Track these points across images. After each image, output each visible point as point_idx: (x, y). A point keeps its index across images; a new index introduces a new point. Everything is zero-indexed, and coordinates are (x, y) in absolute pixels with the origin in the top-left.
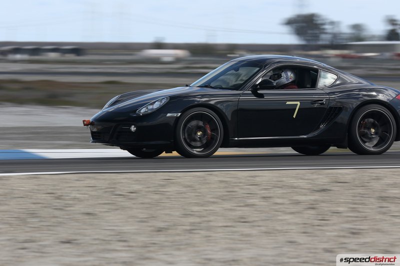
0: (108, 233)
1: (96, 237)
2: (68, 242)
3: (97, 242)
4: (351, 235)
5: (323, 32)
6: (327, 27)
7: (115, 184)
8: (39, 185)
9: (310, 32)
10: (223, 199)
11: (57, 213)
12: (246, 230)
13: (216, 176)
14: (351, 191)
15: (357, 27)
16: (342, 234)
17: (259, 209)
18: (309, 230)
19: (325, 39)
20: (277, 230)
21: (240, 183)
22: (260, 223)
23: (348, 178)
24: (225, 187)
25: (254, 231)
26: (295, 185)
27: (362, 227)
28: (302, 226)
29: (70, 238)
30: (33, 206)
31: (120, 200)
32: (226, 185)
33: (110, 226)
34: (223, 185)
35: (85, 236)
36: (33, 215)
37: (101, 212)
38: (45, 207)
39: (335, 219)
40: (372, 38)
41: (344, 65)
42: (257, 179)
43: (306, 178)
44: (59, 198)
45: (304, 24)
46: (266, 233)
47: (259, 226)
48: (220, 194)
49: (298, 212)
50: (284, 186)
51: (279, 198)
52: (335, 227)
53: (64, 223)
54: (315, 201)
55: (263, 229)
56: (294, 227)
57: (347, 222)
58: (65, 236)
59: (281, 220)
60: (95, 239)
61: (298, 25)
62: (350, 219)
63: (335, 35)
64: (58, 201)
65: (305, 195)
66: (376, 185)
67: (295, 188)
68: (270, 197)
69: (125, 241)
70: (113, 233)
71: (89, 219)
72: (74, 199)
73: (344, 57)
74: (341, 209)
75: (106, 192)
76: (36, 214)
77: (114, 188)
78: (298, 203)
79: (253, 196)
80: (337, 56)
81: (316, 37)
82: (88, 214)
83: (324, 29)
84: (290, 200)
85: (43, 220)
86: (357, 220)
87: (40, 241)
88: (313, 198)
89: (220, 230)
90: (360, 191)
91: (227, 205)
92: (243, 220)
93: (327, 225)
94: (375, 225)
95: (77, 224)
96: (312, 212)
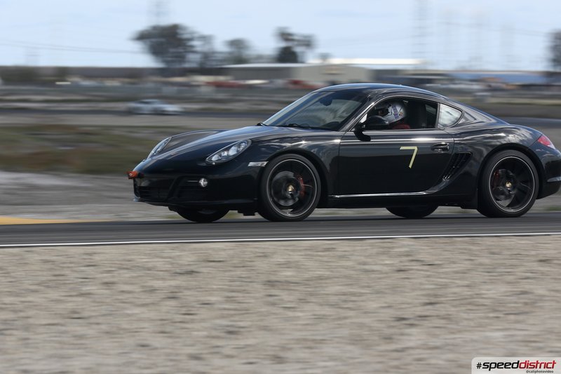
4: (228, 336)
5: (191, 50)
6: (195, 43)
9: (172, 50)
10: (47, 285)
12: (80, 330)
13: (38, 253)
14: (227, 274)
15: (237, 44)
16: (214, 333)
17: (98, 300)
18: (168, 329)
19: (193, 60)
20: (124, 329)
21: (71, 263)
22: (100, 320)
23: (222, 255)
24: (51, 269)
25: (90, 331)
26: (150, 265)
27: (241, 324)
28: (159, 322)
32: (53, 266)
34: (48, 266)
39: (204, 313)
40: (259, 58)
41: (221, 96)
42: (97, 258)
43: (165, 255)
45: (163, 40)
46: (107, 333)
47: (98, 324)
48: (44, 278)
49: (153, 304)
50: (135, 267)
51: (126, 283)
52: (203, 324)
54: (176, 287)
55: (104, 327)
56: (146, 325)
57: (223, 317)
59: (129, 315)
61: (154, 40)
62: (226, 312)
63: (207, 56)
65: (163, 279)
66: (261, 265)
67: (149, 269)
68: (113, 283)
73: (218, 85)
74: (213, 299)
78: (153, 290)
79: (89, 282)
80: (209, 84)
81: (181, 58)
83: (192, 46)
84: (143, 287)
86: (235, 314)
88: (173, 283)
89: (41, 330)
90: (239, 272)
91: (54, 295)
92: (75, 315)
93: (192, 321)
94: (261, 320)
96: (173, 303)
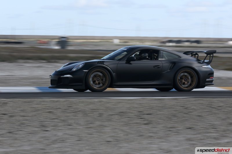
0: (208, 124)
1: (202, 126)
2: (190, 128)
3: (203, 129)
7: (211, 103)
8: (177, 103)
11: (185, 115)
29: (191, 126)
30: (175, 112)
31: (214, 110)
33: (209, 121)
35: (197, 126)
36: (175, 116)
37: (205, 115)
38: (180, 113)
44: (186, 108)
53: (188, 120)
58: (188, 125)
60: (202, 127)
64: (186, 110)
69: (215, 128)
70: (210, 125)
71: (199, 118)
72: (193, 109)
75: (208, 106)
76: (176, 115)
77: (211, 104)
82: (199, 116)
85: (179, 118)
87: (177, 128)
95: (194, 120)
